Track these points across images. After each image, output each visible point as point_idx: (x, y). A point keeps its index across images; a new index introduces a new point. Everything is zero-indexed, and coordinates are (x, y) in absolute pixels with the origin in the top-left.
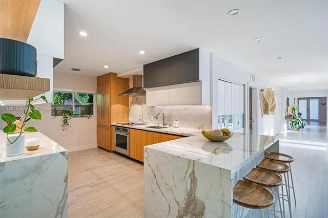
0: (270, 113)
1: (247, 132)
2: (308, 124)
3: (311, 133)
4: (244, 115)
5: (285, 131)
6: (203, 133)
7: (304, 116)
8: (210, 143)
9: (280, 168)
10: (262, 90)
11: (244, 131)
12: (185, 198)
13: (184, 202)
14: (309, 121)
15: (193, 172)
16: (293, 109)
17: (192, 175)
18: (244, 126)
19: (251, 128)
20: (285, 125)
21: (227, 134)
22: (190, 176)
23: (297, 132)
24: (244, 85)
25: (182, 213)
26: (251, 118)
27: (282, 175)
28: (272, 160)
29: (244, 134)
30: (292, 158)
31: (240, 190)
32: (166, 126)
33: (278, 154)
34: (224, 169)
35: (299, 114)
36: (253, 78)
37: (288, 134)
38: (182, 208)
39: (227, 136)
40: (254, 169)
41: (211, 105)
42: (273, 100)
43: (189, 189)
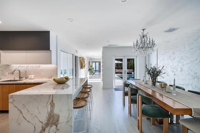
0: (83, 68)
1: (74, 78)
2: (96, 72)
3: (97, 76)
4: (73, 69)
5: (88, 76)
6: (54, 80)
7: (94, 69)
8: (58, 85)
9: (89, 90)
10: (80, 58)
11: (73, 77)
12: (47, 117)
13: (46, 119)
14: (96, 71)
15: (52, 101)
16: (91, 66)
17: (51, 103)
18: (73, 75)
19: (76, 75)
20: (88, 73)
21: (67, 79)
22: (50, 104)
23: (92, 76)
24: (73, 55)
25: (45, 127)
26: (76, 71)
27: (89, 93)
28: (86, 88)
29: (73, 78)
30: (92, 86)
31: (75, 103)
32: (21, 79)
33: (87, 85)
34: (69, 95)
35: (93, 68)
36: (77, 52)
37: (90, 77)
38: (45, 124)
39: (67, 80)
40: (79, 93)
41: (57, 65)
42: (84, 62)
43: (49, 111)
